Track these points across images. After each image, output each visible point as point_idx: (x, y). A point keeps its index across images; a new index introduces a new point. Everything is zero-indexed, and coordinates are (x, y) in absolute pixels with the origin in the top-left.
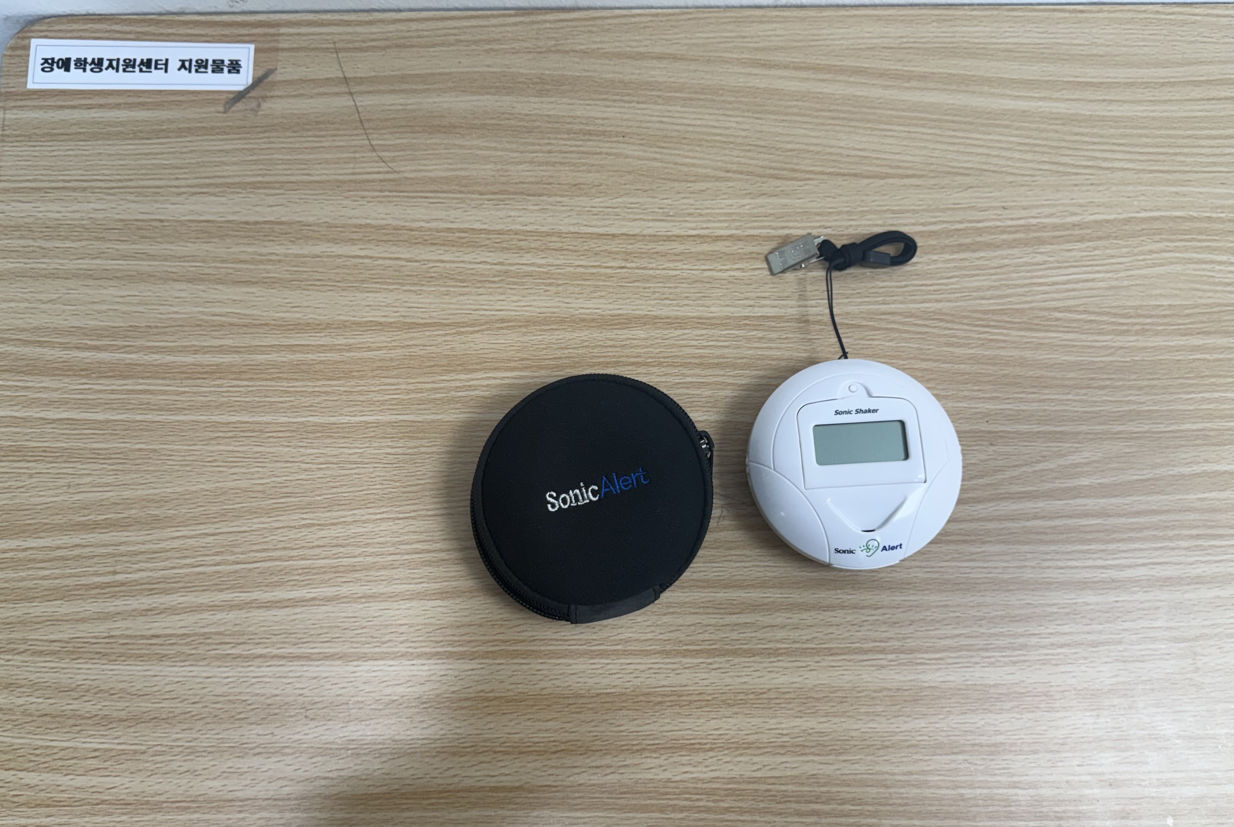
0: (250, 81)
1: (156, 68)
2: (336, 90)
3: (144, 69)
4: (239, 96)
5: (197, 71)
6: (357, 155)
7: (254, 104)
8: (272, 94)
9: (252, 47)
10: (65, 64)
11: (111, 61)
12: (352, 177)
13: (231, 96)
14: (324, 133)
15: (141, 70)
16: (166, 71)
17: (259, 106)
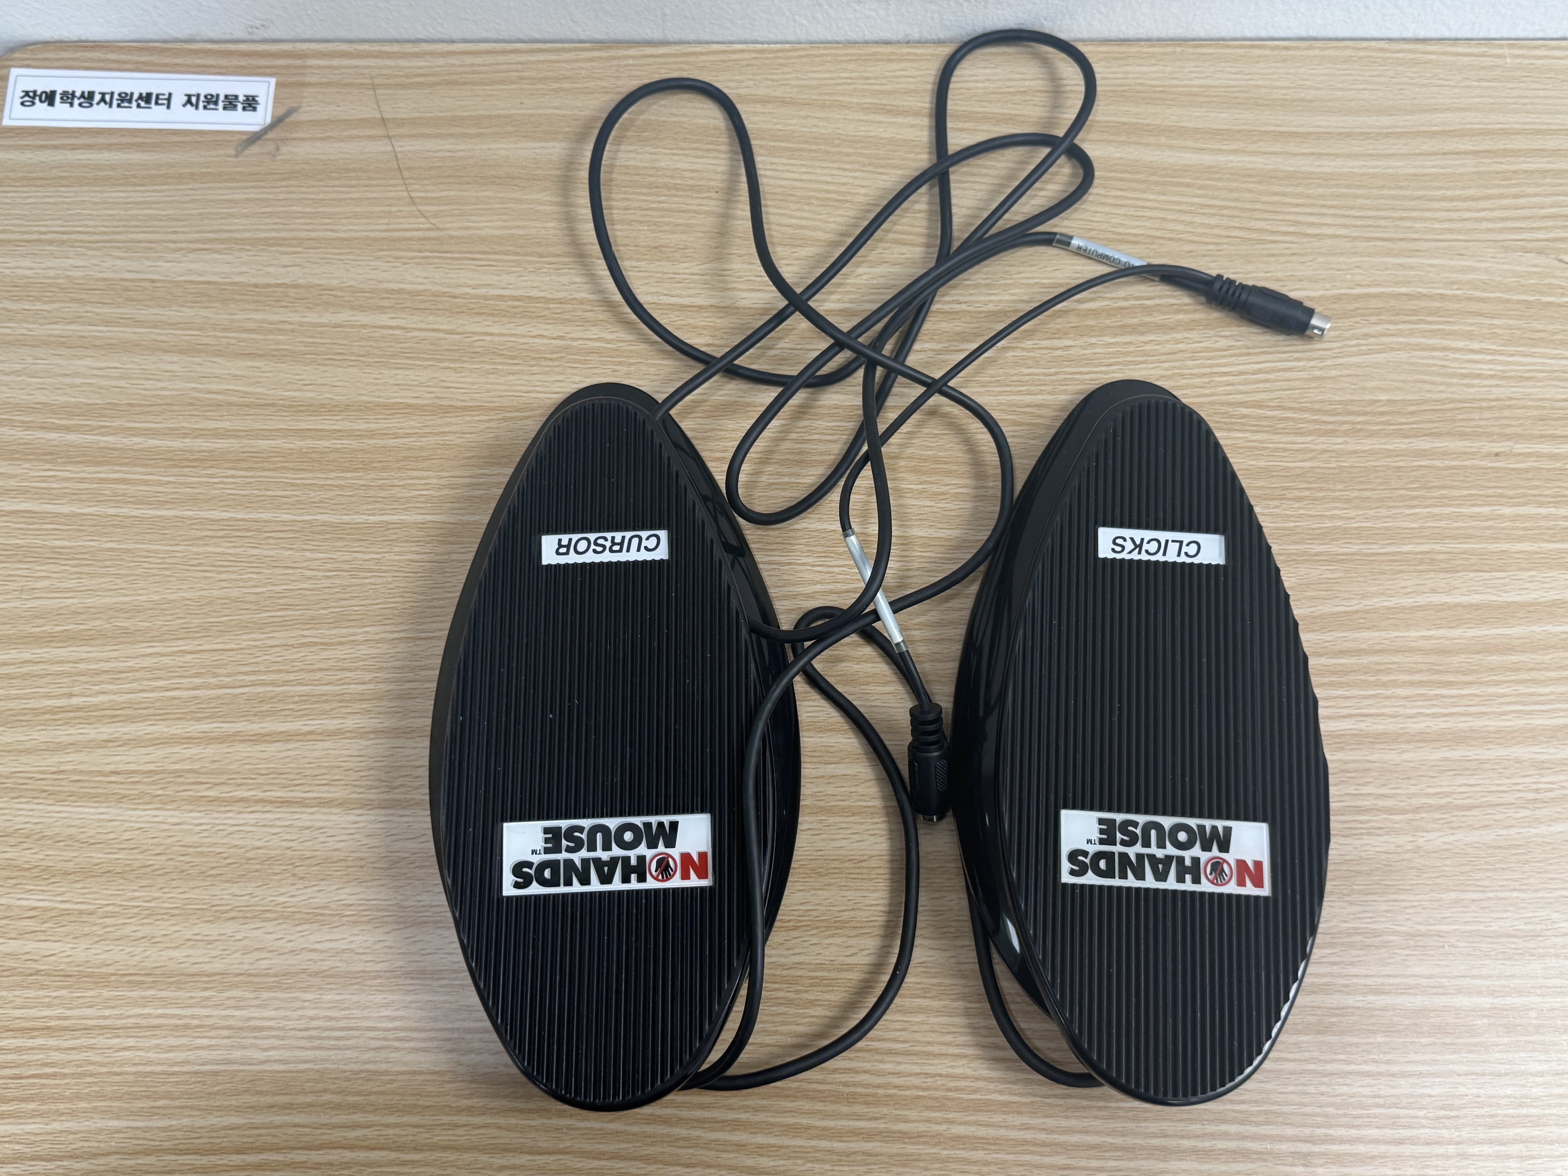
0: (269, 120)
1: (157, 103)
2: (371, 132)
3: (143, 104)
4: (255, 138)
5: (205, 107)
6: (394, 209)
7: (271, 147)
8: (294, 135)
9: (273, 81)
10: (50, 98)
11: (103, 95)
12: (384, 234)
13: (245, 137)
14: (354, 182)
15: (139, 106)
16: (168, 107)
17: (278, 149)
